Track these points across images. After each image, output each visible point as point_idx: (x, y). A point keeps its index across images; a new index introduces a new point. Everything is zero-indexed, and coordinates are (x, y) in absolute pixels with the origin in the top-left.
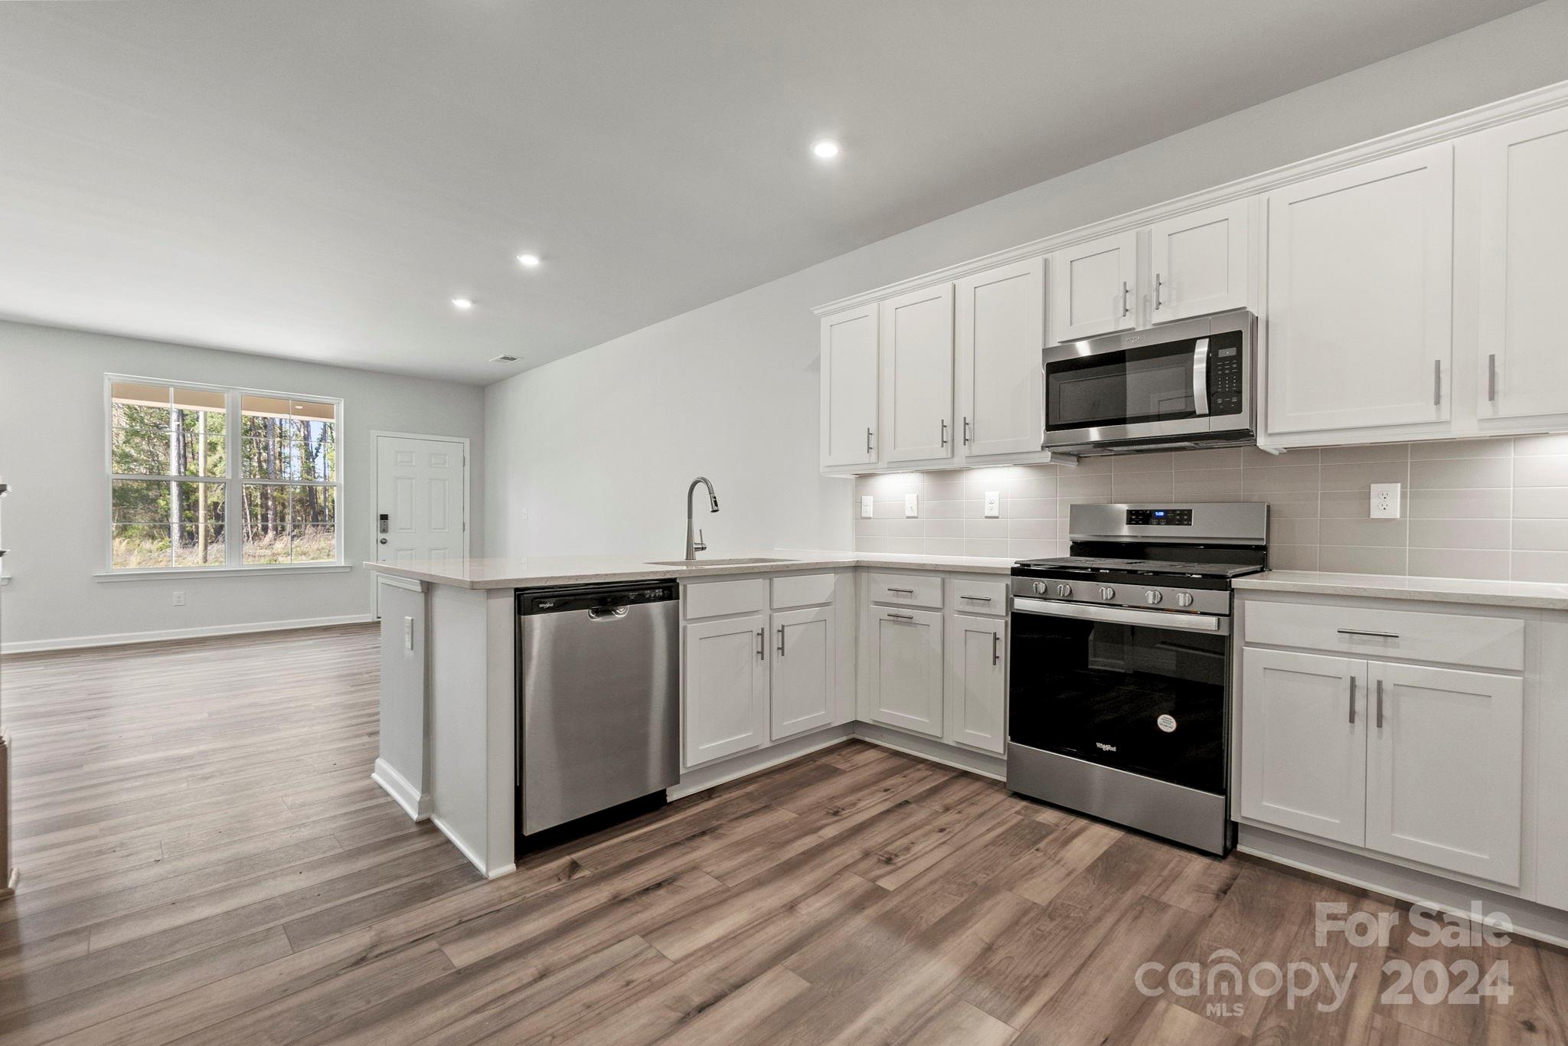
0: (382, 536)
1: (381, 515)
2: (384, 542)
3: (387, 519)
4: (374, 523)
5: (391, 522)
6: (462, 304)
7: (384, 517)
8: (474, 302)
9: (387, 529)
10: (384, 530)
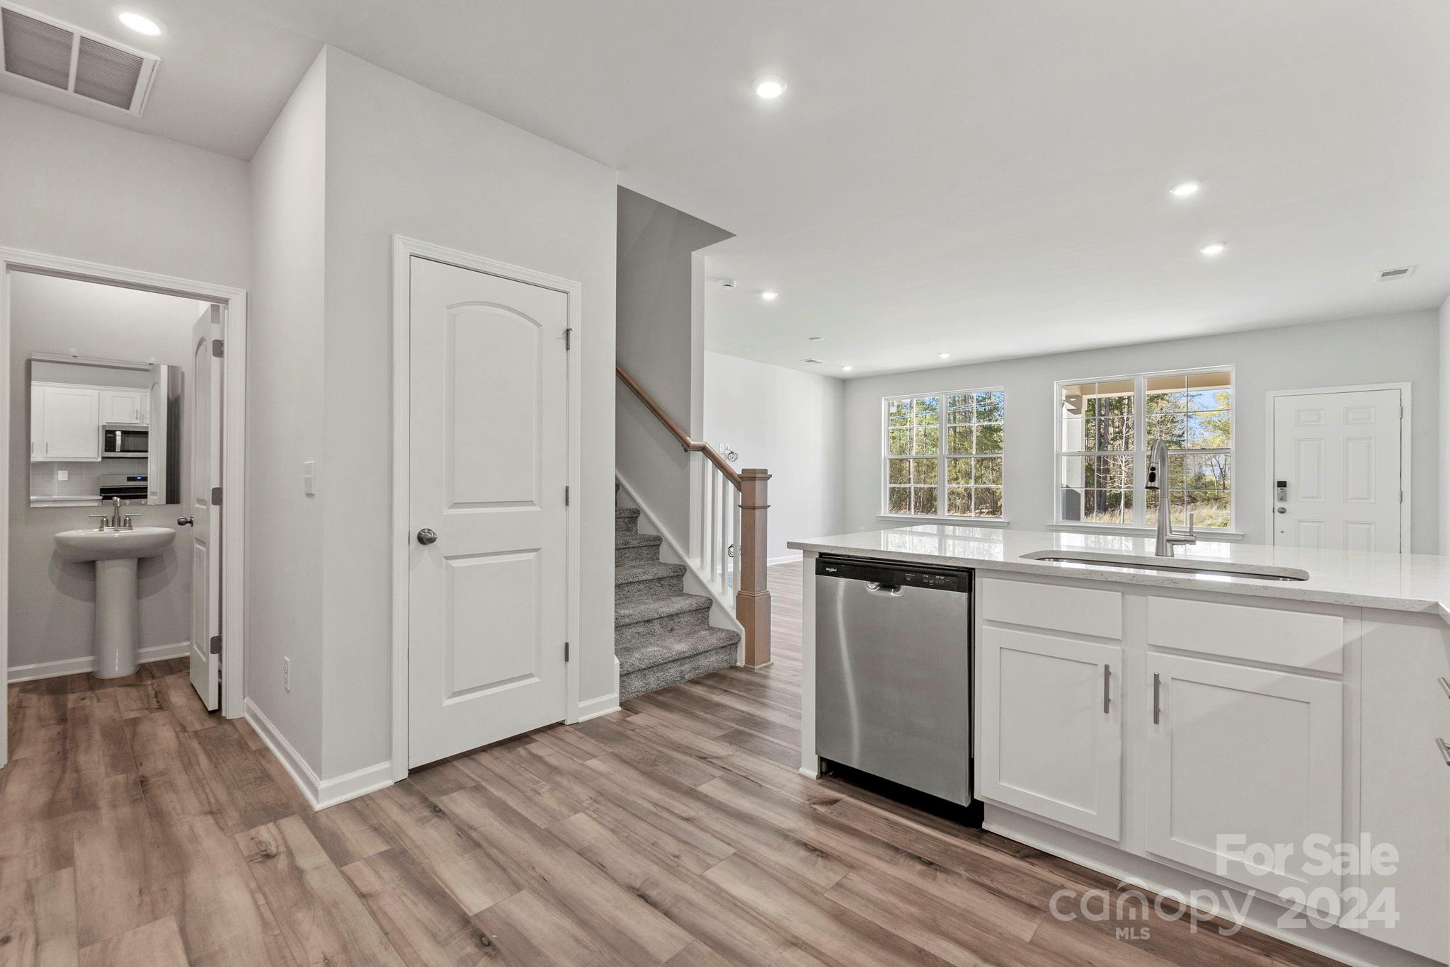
0: (1279, 505)
1: (1278, 482)
2: (1283, 511)
3: (1285, 486)
4: (1269, 491)
5: (1288, 489)
6: (1213, 250)
7: (1282, 484)
8: (1225, 243)
9: (1286, 498)
10: (1282, 499)
